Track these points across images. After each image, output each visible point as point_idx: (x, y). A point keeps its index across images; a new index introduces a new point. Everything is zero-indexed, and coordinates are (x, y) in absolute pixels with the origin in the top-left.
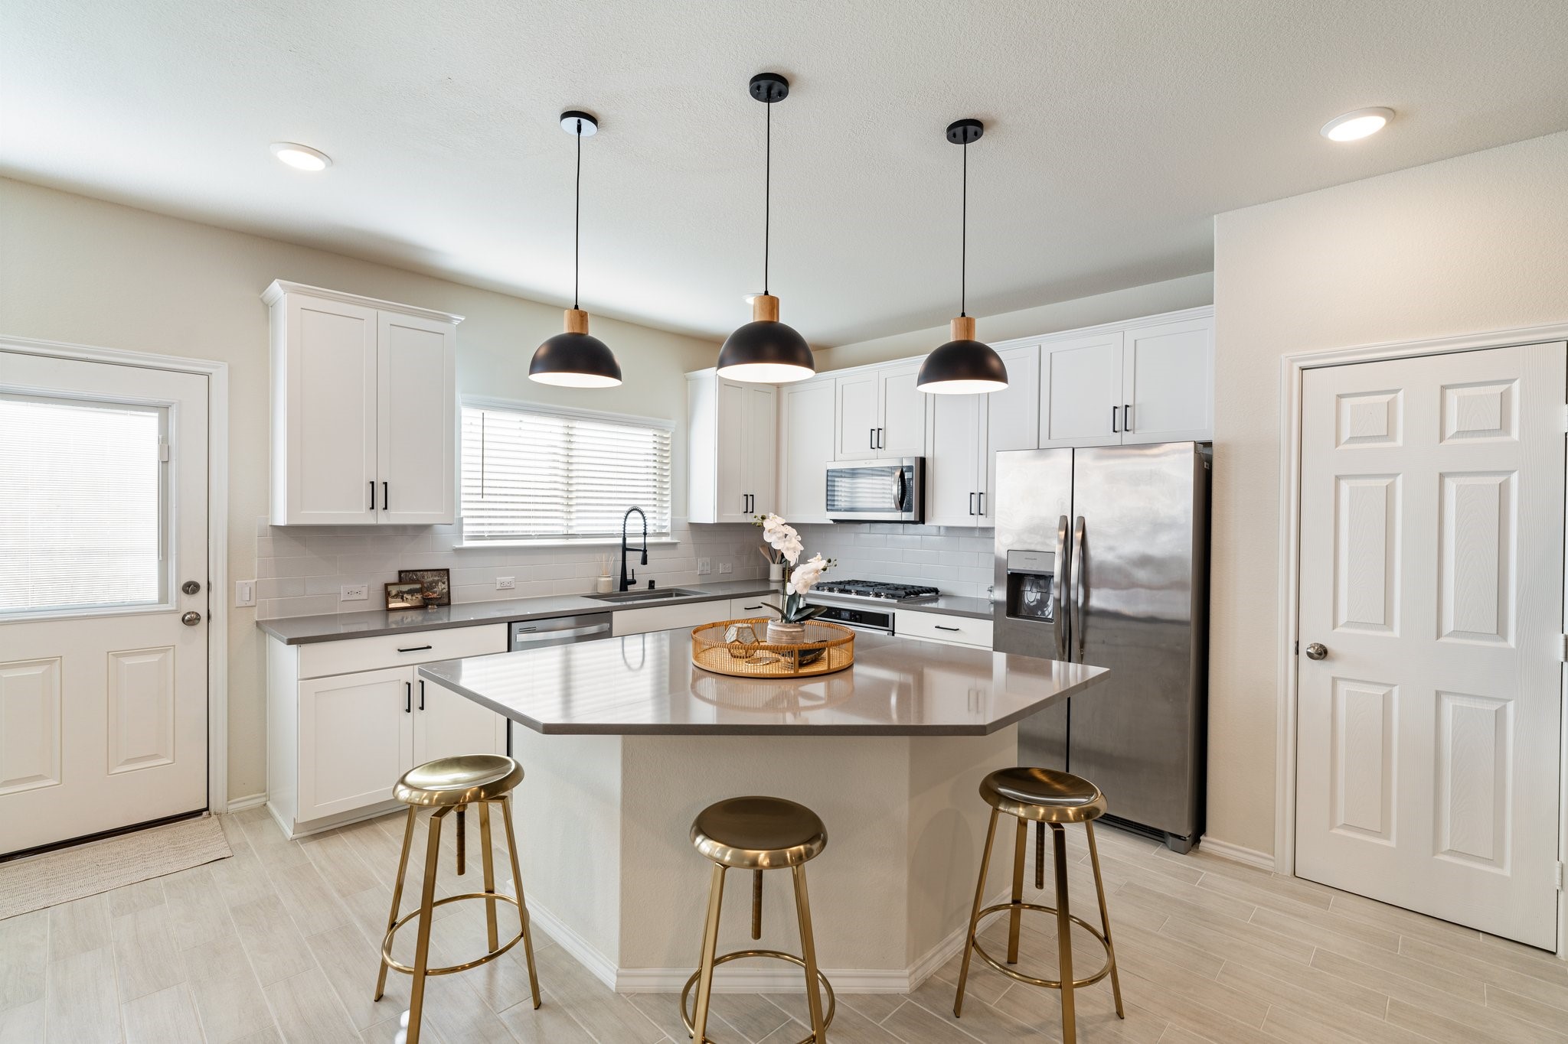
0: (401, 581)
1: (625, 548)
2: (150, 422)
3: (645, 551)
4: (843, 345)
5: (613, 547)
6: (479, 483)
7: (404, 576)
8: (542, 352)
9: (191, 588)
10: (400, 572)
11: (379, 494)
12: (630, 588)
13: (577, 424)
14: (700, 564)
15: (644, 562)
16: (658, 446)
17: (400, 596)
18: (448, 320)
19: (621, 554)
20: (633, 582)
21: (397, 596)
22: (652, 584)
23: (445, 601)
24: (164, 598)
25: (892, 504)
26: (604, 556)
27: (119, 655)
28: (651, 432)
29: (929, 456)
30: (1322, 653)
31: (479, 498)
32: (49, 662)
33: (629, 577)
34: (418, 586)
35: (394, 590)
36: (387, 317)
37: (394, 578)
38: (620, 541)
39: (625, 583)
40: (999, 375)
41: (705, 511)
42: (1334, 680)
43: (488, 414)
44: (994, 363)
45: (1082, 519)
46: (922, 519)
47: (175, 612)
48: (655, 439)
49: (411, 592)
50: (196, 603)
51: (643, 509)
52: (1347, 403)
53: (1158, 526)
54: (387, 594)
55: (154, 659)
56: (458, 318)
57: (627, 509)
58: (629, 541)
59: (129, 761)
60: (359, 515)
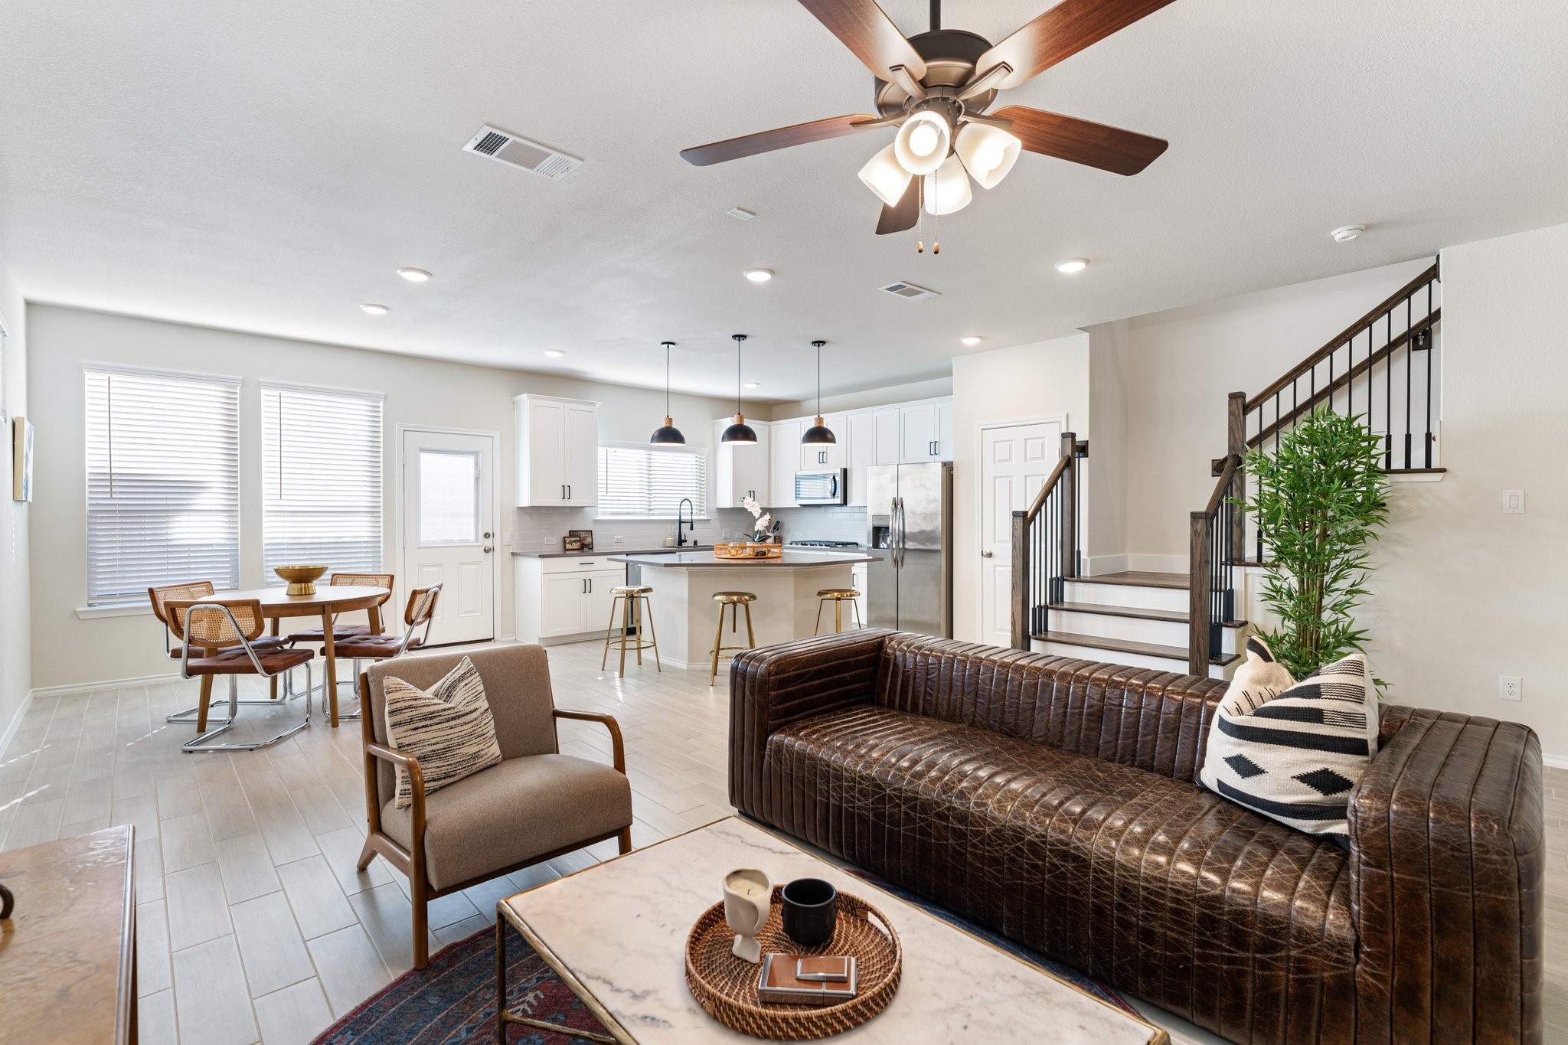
0: (570, 536)
1: (680, 522)
2: (471, 460)
3: (692, 523)
4: (809, 399)
5: (673, 521)
6: (609, 486)
7: (572, 534)
8: (656, 434)
9: (487, 536)
10: (570, 531)
11: (566, 492)
12: (684, 544)
13: (653, 453)
14: (723, 532)
15: (692, 528)
16: (698, 463)
17: (571, 543)
18: (594, 404)
19: (678, 525)
20: (685, 541)
21: (569, 543)
22: (695, 542)
23: (590, 547)
24: (477, 540)
25: (829, 495)
26: (669, 526)
27: (462, 564)
28: (694, 455)
29: (848, 468)
30: (990, 555)
31: (605, 494)
32: (438, 565)
33: (683, 538)
34: (578, 539)
35: (568, 540)
36: (569, 406)
37: (567, 534)
38: (678, 518)
39: (681, 541)
40: (833, 440)
41: (726, 501)
42: (995, 566)
43: (609, 449)
44: (829, 436)
45: (901, 499)
46: (845, 503)
47: (481, 546)
48: (697, 459)
49: (575, 541)
50: (488, 543)
51: (691, 500)
52: (997, 445)
53: (930, 502)
54: (565, 542)
55: (474, 567)
56: (599, 403)
57: (682, 499)
58: (682, 518)
59: (466, 612)
60: (556, 501)
